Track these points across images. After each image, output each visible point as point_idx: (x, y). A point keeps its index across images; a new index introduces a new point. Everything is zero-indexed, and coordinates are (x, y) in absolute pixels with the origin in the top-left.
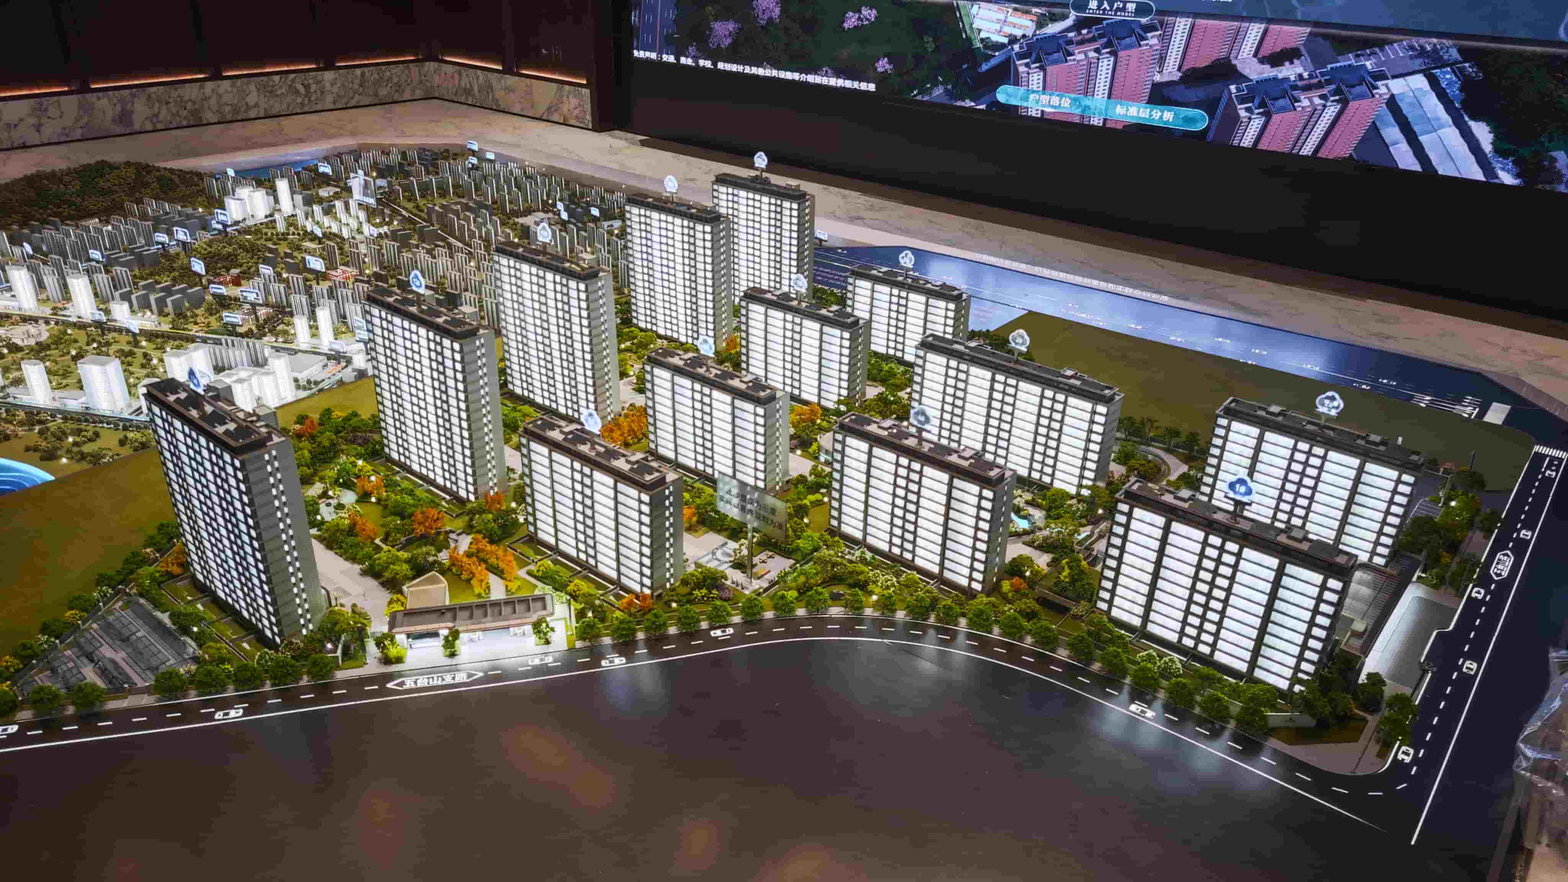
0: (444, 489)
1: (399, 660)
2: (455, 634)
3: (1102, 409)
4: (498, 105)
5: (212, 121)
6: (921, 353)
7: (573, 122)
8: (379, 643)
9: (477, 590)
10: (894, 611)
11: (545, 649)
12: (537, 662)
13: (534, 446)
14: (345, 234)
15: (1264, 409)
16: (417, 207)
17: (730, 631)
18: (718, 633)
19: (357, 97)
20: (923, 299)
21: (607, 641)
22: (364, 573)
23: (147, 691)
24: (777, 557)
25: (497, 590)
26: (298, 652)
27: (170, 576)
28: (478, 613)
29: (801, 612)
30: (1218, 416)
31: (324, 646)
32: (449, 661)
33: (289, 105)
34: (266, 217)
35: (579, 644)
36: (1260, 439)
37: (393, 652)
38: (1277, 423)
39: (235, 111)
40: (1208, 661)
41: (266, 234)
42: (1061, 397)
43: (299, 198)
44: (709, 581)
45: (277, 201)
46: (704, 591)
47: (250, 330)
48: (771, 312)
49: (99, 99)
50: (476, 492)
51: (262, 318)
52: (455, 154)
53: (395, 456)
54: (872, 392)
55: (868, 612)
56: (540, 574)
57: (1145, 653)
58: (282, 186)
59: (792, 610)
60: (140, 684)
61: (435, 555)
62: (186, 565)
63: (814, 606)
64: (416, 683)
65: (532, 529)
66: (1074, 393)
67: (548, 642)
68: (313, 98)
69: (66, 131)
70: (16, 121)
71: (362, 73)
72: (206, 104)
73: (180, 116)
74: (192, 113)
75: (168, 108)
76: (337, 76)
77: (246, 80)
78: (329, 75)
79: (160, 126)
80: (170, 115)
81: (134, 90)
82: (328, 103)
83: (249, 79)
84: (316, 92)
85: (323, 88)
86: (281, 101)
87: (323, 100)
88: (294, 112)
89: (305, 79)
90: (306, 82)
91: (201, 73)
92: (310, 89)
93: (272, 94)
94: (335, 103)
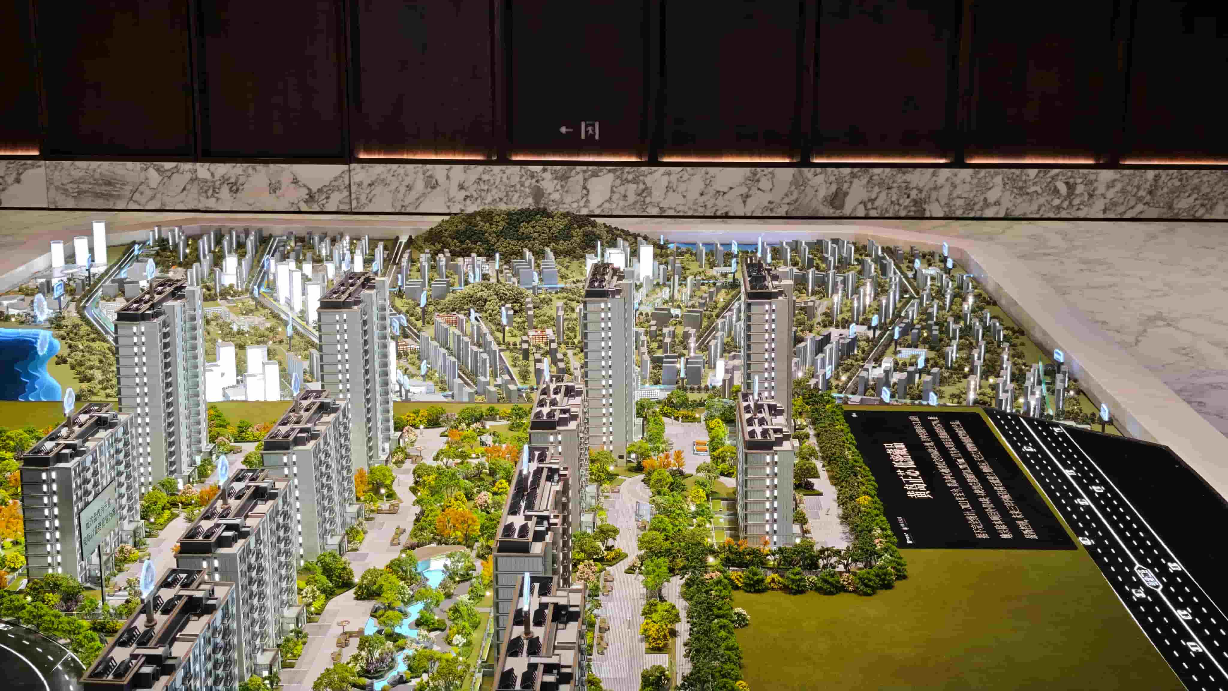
49: (815, 174)
68: (1076, 202)
69: (771, 206)
70: (725, 190)
71: (1156, 176)
72: (934, 195)
73: (899, 204)
74: (915, 202)
75: (888, 194)
76: (1118, 176)
77: (992, 171)
78: (1106, 175)
79: (873, 213)
80: (889, 202)
81: (856, 170)
82: (1096, 210)
83: (997, 170)
84: (1082, 194)
85: (1093, 191)
86: (1031, 201)
87: (1091, 206)
88: (1046, 216)
89: (1070, 177)
90: (1071, 181)
91: (941, 157)
92: (1075, 189)
93: (1022, 191)
94: (1105, 211)
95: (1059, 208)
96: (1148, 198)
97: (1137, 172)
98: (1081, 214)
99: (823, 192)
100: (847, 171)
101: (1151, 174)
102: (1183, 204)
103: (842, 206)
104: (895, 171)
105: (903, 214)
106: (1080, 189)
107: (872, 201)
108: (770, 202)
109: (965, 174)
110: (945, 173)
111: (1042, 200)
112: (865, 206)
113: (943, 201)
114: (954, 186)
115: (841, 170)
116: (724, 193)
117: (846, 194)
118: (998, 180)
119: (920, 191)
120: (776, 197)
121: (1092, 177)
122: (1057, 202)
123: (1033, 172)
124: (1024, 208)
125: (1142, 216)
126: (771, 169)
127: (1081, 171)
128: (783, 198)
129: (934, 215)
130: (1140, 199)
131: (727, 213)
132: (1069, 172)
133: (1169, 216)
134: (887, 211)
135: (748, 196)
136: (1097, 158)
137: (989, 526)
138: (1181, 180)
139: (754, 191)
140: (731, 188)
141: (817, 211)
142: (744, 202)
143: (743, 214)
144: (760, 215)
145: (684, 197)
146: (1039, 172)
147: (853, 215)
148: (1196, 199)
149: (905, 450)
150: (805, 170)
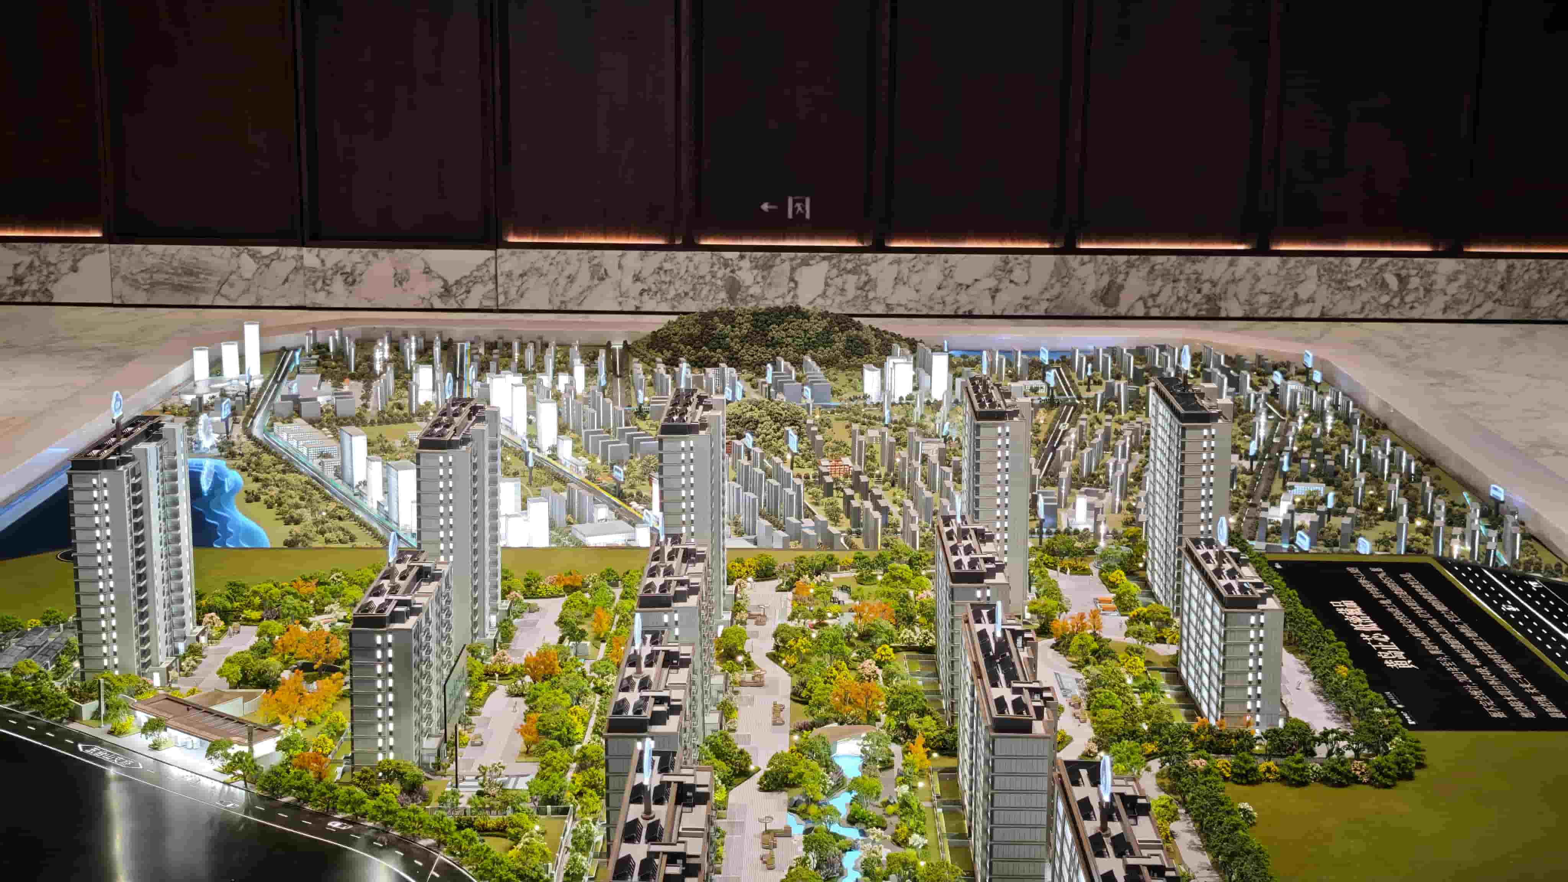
33: (1364, 305)
39: (1276, 304)
49: (1082, 263)
68: (1408, 299)
69: (1027, 303)
70: (969, 282)
71: (1509, 267)
72: (1232, 289)
73: (1189, 302)
74: (1209, 299)
75: (1174, 288)
76: (1462, 267)
77: (1304, 259)
78: (1447, 265)
79: (1154, 312)
80: (1174, 298)
81: (1134, 257)
82: (1434, 309)
83: (1310, 258)
84: (1417, 289)
85: (1431, 285)
86: (1353, 298)
87: (1427, 304)
88: (1371, 316)
89: (1403, 267)
90: (1404, 273)
91: (1240, 242)
92: (1408, 283)
93: (1341, 285)
94: (1445, 310)
95: (1388, 306)
96: (1500, 293)
97: (1486, 262)
98: (1415, 314)
99: (1090, 287)
100: (1124, 258)
101: (1502, 264)
102: (1543, 302)
103: (1116, 303)
104: (1182, 259)
105: (1192, 313)
106: (1415, 282)
107: (1154, 296)
108: (1025, 298)
109: (1271, 263)
110: (1246, 261)
111: (1365, 297)
112: (1145, 304)
113: (1243, 297)
114: (1258, 279)
115: (1115, 257)
116: (968, 286)
117: (1121, 287)
118: (1312, 271)
119: (1214, 284)
120: (1033, 290)
121: (1430, 268)
122: (1385, 299)
123: (1356, 261)
124: (1343, 307)
125: (1494, 317)
126: (1027, 257)
127: (1416, 260)
128: (1042, 293)
129: (1232, 315)
130: (1489, 296)
131: (970, 311)
132: (1400, 262)
133: (1525, 317)
134: (1172, 309)
135: (997, 290)
136: (1434, 244)
137: (1502, 704)
138: (1540, 272)
139: (1005, 283)
140: (976, 280)
141: (1085, 309)
142: (993, 297)
143: (991, 313)
144: (1013, 313)
145: (917, 291)
146: (1363, 262)
147: (1130, 314)
148: (1559, 296)
149: (1359, 609)
150: (1070, 258)
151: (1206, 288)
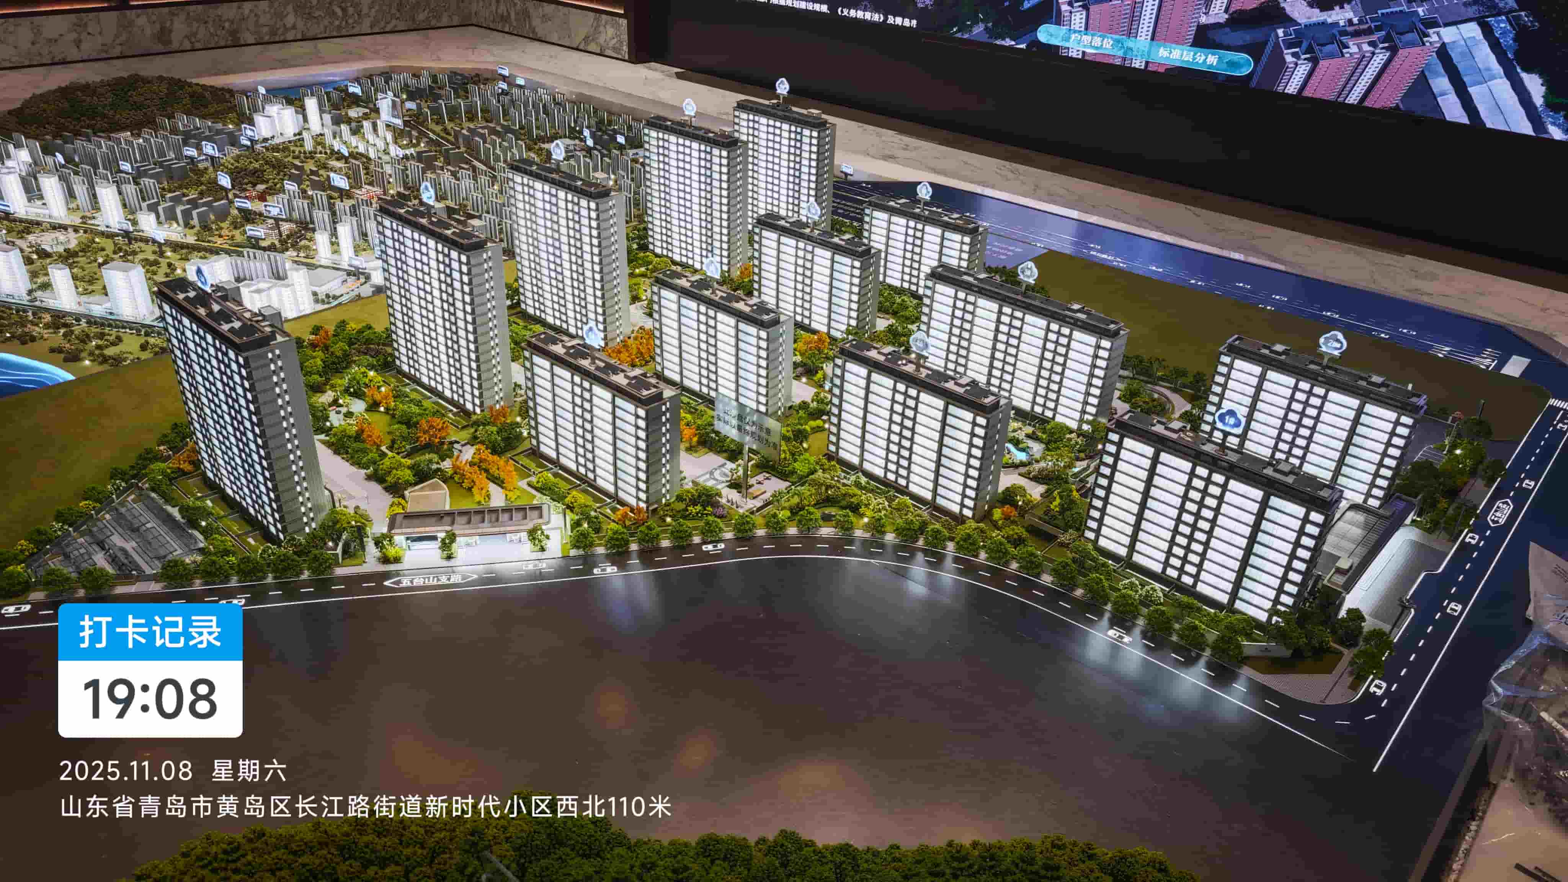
0: (451, 401)
1: (397, 560)
2: (452, 537)
3: (1106, 344)
4: (534, 32)
5: (249, 42)
6: (930, 284)
7: (609, 52)
8: (378, 543)
9: (477, 498)
10: (884, 533)
11: (540, 555)
12: (531, 567)
13: (537, 359)
14: (372, 155)
15: (1268, 348)
16: (445, 130)
17: (721, 546)
18: (710, 547)
19: (394, 22)
20: (939, 231)
21: (601, 550)
22: (369, 478)
23: (155, 578)
24: (773, 478)
25: (497, 498)
26: (301, 548)
27: (183, 473)
28: (475, 518)
29: (792, 531)
30: (1222, 353)
31: (325, 544)
32: (445, 563)
33: (326, 27)
34: (295, 135)
35: (573, 552)
36: (1262, 378)
37: (391, 552)
38: (1280, 361)
39: (273, 33)
40: (1190, 591)
41: (294, 152)
42: (1066, 331)
43: (327, 117)
44: (704, 498)
45: (305, 119)
46: (699, 508)
47: (273, 245)
48: (784, 239)
49: (138, 16)
50: (482, 405)
51: (285, 233)
52: (487, 79)
53: (405, 368)
54: (882, 324)
55: (858, 533)
56: (540, 485)
57: (1127, 581)
58: (311, 104)
59: (783, 528)
60: (149, 571)
61: (438, 463)
62: (197, 464)
63: (806, 525)
64: (412, 582)
65: (534, 442)
66: (1080, 327)
67: (543, 549)
68: (350, 22)
69: (105, 48)
70: (56, 36)
72: (244, 24)
73: (218, 36)
74: (231, 33)
75: (207, 27)
79: (198, 45)
80: (209, 35)
82: (365, 27)
84: (353, 15)
85: (360, 12)
86: (318, 23)
87: (361, 24)
93: (310, 16)
94: (371, 27)
95: (339, 27)
96: (398, 15)
98: (355, 31)
99: (148, 32)
102: (421, 17)
103: (170, 42)
105: (222, 44)
106: (351, 10)
107: (195, 34)
108: (103, 45)
112: (189, 41)
113: (252, 30)
114: (257, 16)
116: (56, 40)
117: (171, 31)
119: (232, 22)
120: (107, 38)
122: (337, 23)
124: (315, 29)
125: (397, 29)
126: (94, 14)
128: (114, 40)
130: (393, 16)
131: (64, 59)
133: (415, 26)
134: (209, 42)
135: (80, 41)
139: (84, 35)
140: (61, 35)
141: (149, 48)
142: (78, 47)
143: (80, 58)
144: (97, 57)
145: (16, 47)
147: (182, 49)
148: (429, 13)
150: (128, 12)
151: (227, 25)
